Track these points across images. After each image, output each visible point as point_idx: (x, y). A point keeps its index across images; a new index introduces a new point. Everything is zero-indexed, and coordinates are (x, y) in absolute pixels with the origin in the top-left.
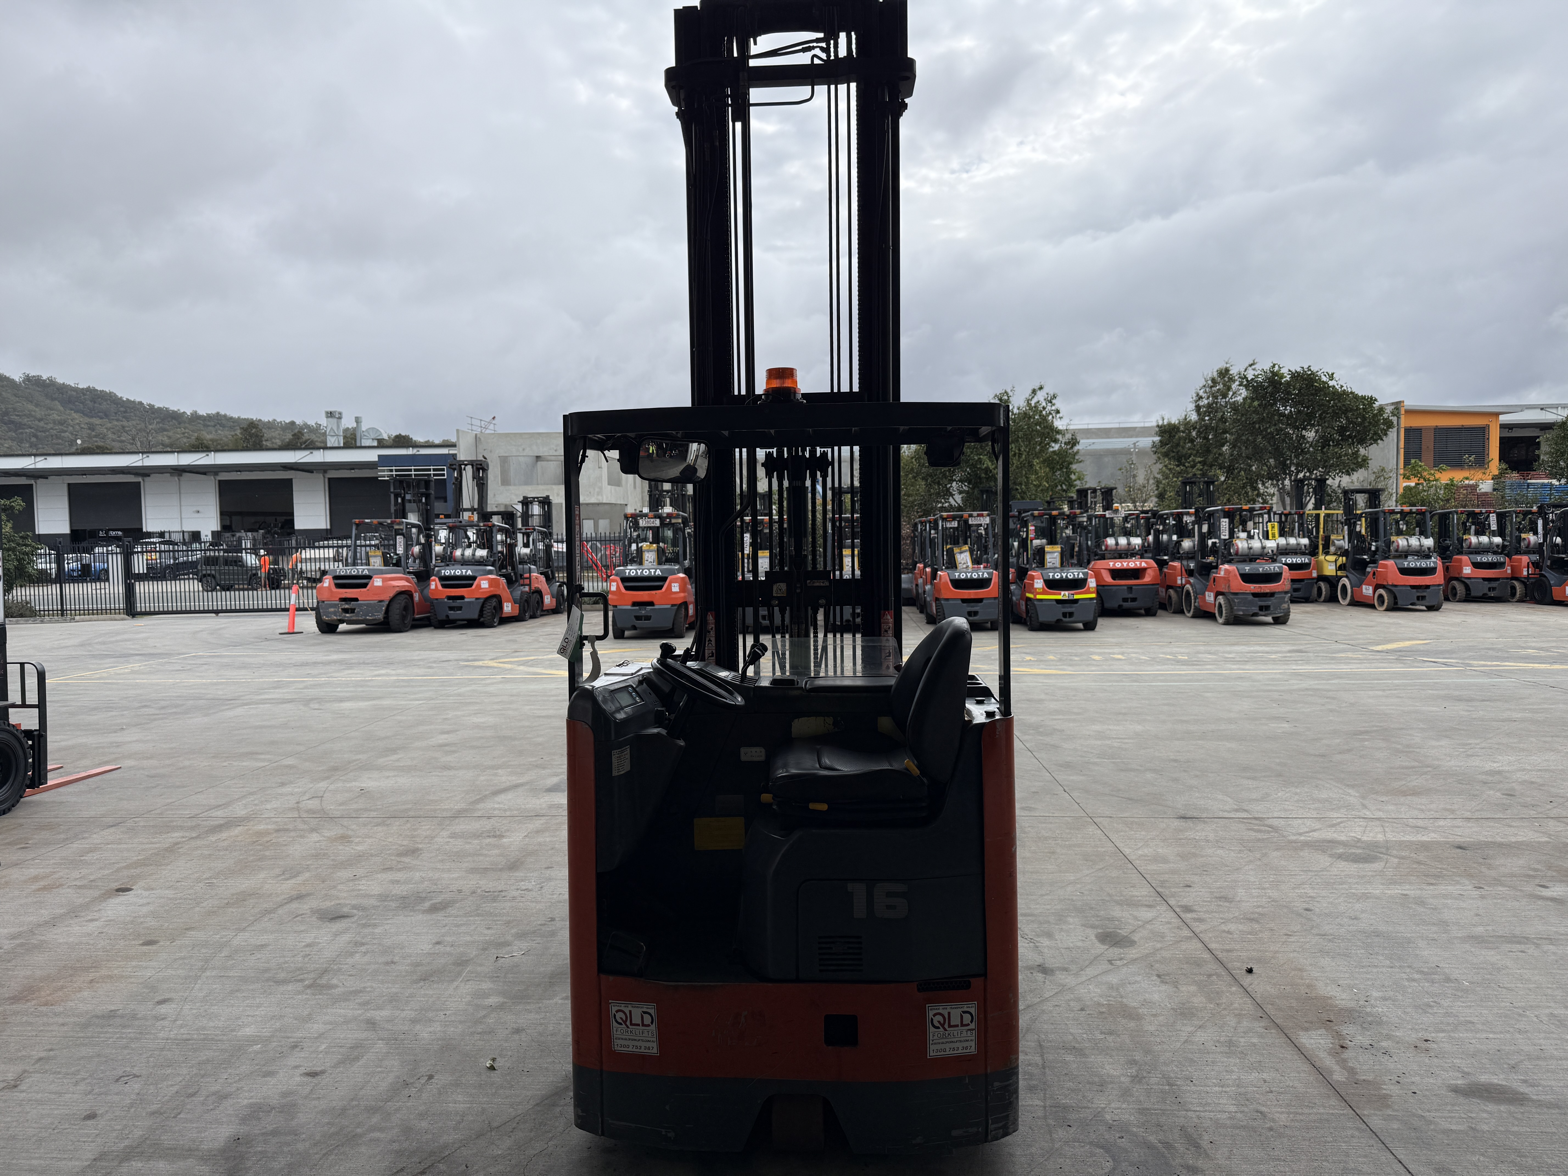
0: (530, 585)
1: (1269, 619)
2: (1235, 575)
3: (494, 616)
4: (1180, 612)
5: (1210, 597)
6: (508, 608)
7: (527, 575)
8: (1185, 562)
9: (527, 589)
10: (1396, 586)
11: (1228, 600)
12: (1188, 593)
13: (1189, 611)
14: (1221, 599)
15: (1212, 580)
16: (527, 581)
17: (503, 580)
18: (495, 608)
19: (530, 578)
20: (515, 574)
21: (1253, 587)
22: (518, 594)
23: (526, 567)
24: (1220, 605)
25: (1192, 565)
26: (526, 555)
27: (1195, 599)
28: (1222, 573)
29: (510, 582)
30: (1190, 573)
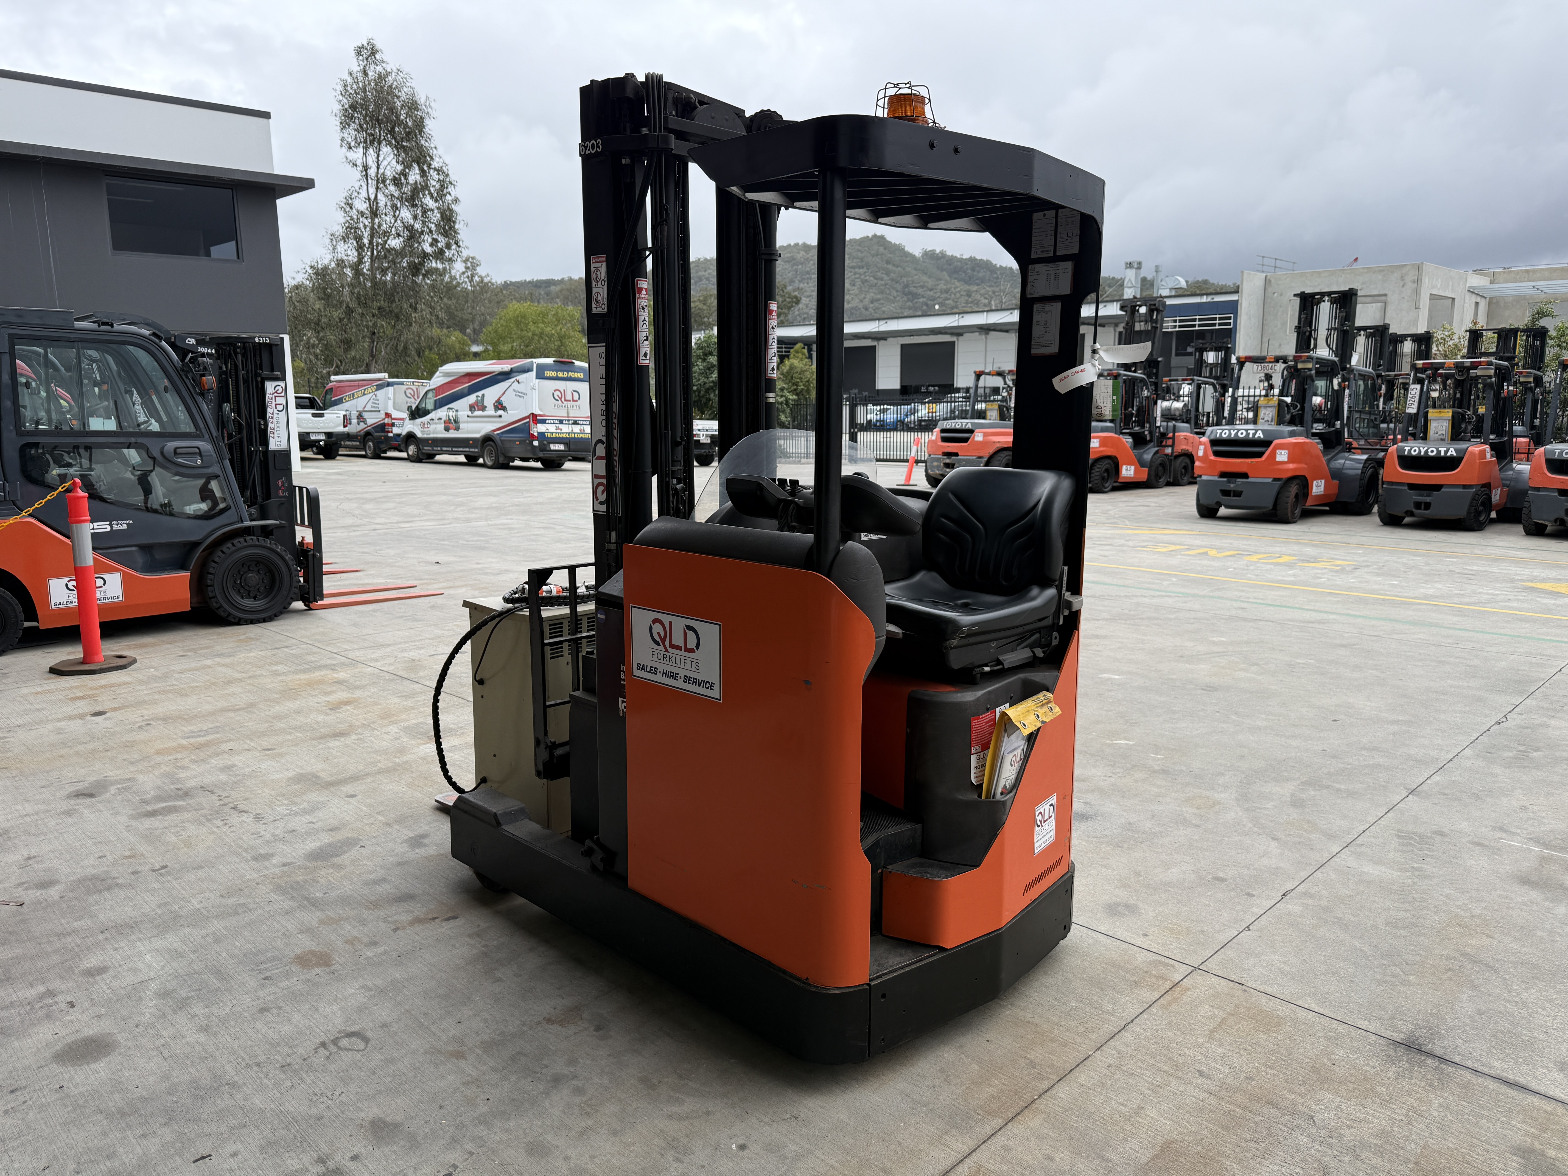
0: (1172, 446)
3: (1104, 480)
6: (1128, 472)
7: (1171, 435)
9: (1168, 451)
16: (1170, 442)
17: (1129, 440)
18: (1107, 470)
19: (1173, 438)
20: (1151, 433)
22: (1148, 455)
23: (1171, 424)
26: (1177, 409)
29: (1139, 441)
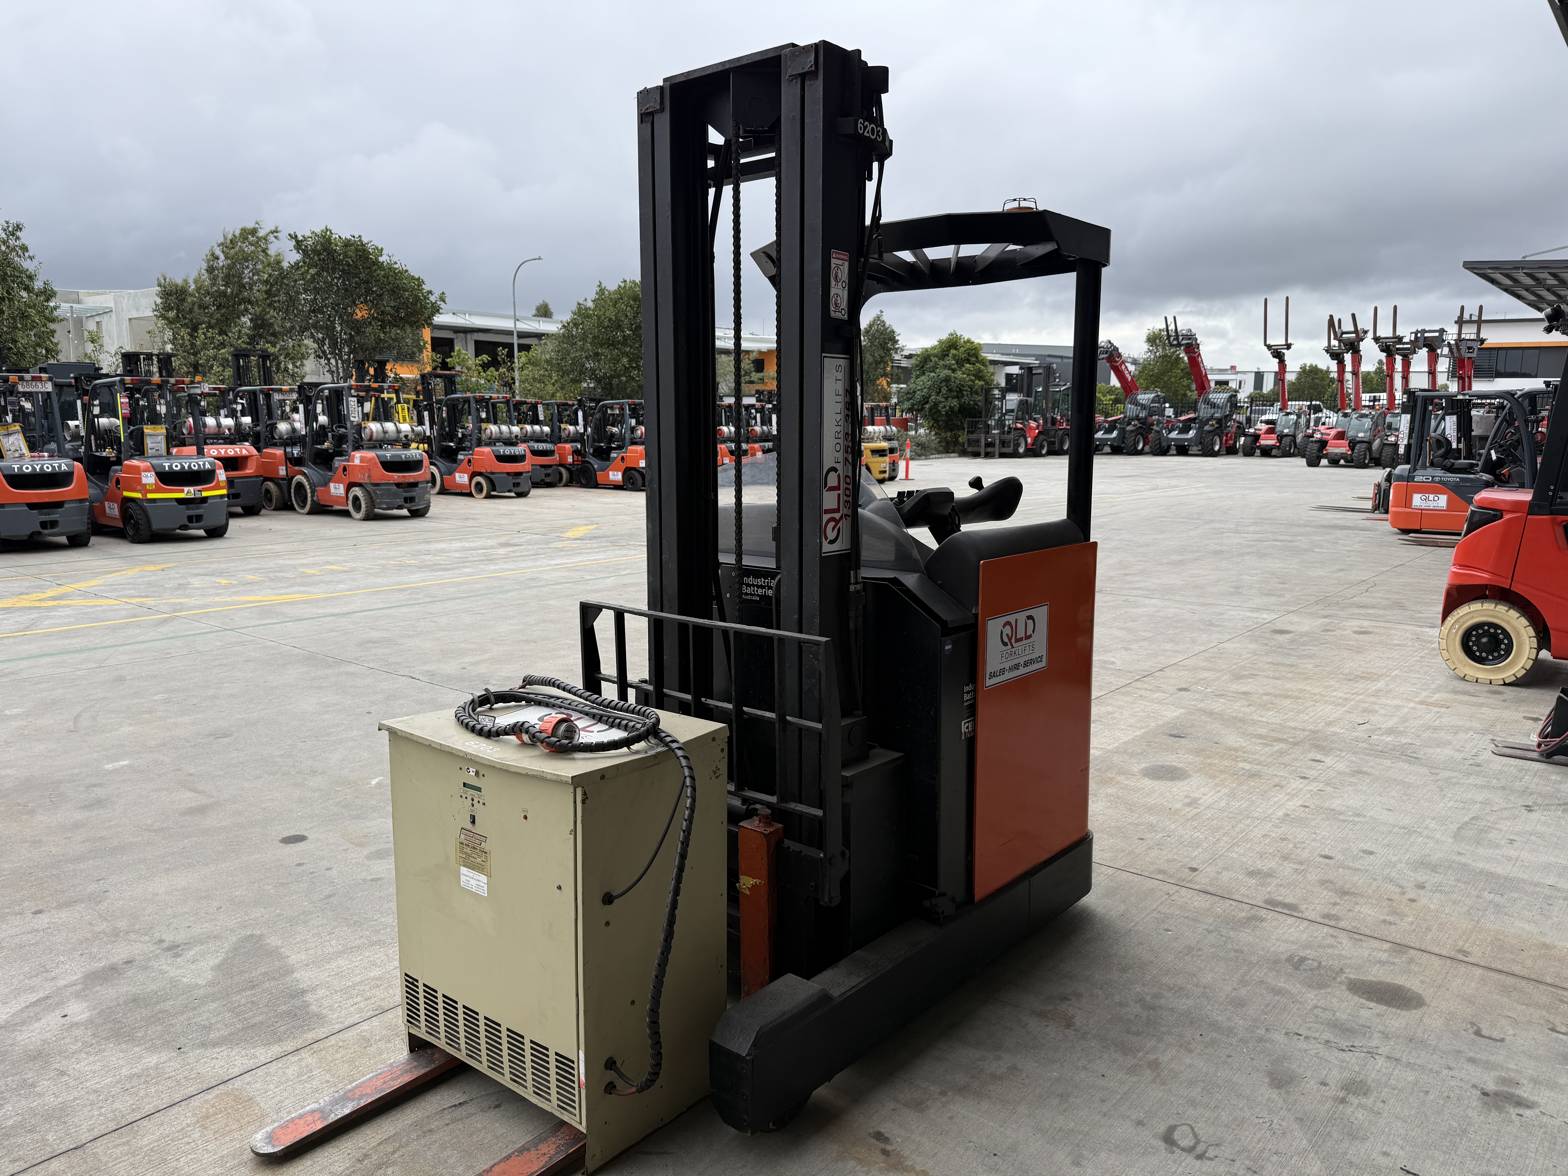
1: (405, 512)
2: (376, 464)
4: (285, 506)
5: (337, 489)
8: (289, 450)
10: (493, 473)
11: (367, 491)
12: (300, 485)
13: (303, 507)
14: (357, 491)
15: (341, 469)
21: (396, 476)
24: (356, 499)
25: (296, 451)
27: (313, 492)
28: (357, 462)
30: (297, 462)
